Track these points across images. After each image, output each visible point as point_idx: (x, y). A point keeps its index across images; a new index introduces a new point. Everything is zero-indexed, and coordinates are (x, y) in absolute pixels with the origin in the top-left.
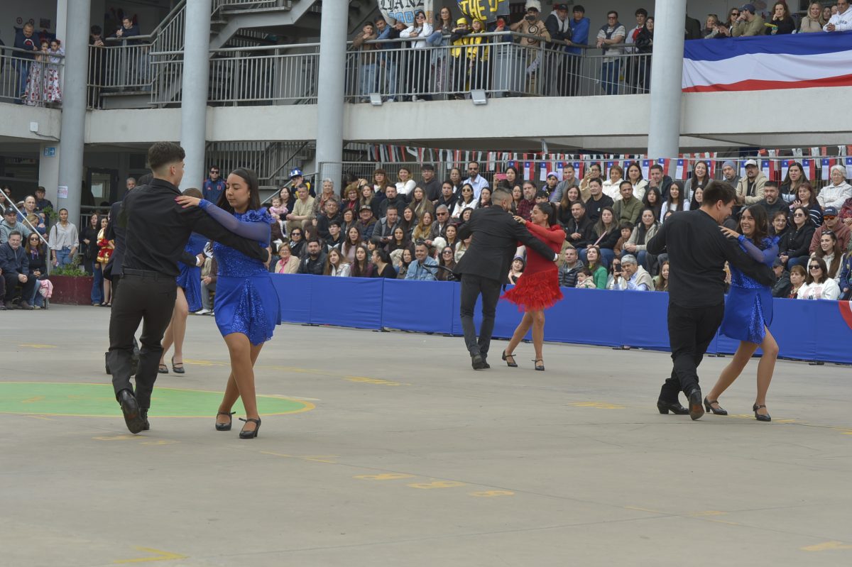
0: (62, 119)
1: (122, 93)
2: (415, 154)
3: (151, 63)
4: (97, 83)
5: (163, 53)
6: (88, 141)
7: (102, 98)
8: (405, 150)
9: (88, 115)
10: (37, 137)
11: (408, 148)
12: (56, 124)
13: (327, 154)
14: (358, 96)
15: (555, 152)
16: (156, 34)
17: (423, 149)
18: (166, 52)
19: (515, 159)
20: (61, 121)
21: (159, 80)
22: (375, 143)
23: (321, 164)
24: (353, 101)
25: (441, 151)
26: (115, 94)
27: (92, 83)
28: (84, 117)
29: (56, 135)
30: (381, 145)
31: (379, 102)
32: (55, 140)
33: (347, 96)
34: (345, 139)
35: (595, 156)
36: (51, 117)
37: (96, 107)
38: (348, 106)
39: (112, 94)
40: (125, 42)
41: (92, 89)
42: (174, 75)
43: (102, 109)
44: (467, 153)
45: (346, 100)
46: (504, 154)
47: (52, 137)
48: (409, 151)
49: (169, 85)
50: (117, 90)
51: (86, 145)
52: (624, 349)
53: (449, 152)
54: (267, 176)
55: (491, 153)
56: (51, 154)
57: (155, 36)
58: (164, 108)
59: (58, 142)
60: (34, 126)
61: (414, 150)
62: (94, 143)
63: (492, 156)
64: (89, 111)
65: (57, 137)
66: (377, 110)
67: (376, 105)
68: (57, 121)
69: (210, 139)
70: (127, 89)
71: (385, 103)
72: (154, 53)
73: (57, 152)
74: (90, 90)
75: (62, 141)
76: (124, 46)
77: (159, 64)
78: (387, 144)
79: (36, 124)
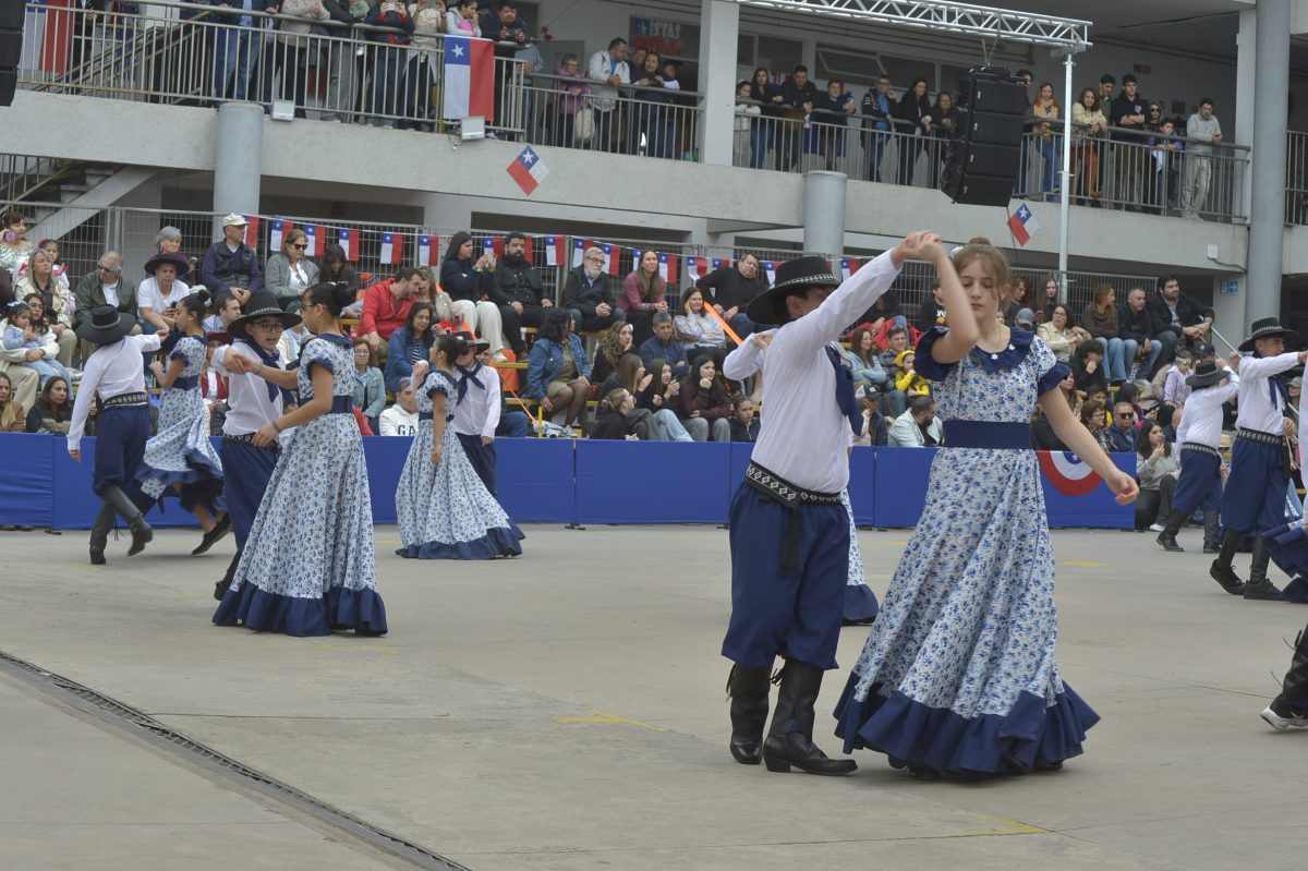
0: (1249, 238)
4: (1299, 186)
6: (1286, 272)
7: (1304, 208)
9: (1286, 234)
10: (1215, 267)
12: (1241, 247)
20: (1248, 242)
27: (1292, 186)
28: (1282, 237)
29: (1242, 264)
32: (1239, 270)
36: (1234, 237)
37: (1297, 222)
43: (1304, 224)
47: (1236, 266)
51: (1285, 278)
56: (1232, 290)
59: (1244, 273)
60: (1213, 252)
62: (1295, 275)
64: (1288, 226)
65: (1243, 266)
68: (1243, 242)
73: (1241, 288)
74: (1290, 195)
75: (1249, 272)
79: (1216, 248)
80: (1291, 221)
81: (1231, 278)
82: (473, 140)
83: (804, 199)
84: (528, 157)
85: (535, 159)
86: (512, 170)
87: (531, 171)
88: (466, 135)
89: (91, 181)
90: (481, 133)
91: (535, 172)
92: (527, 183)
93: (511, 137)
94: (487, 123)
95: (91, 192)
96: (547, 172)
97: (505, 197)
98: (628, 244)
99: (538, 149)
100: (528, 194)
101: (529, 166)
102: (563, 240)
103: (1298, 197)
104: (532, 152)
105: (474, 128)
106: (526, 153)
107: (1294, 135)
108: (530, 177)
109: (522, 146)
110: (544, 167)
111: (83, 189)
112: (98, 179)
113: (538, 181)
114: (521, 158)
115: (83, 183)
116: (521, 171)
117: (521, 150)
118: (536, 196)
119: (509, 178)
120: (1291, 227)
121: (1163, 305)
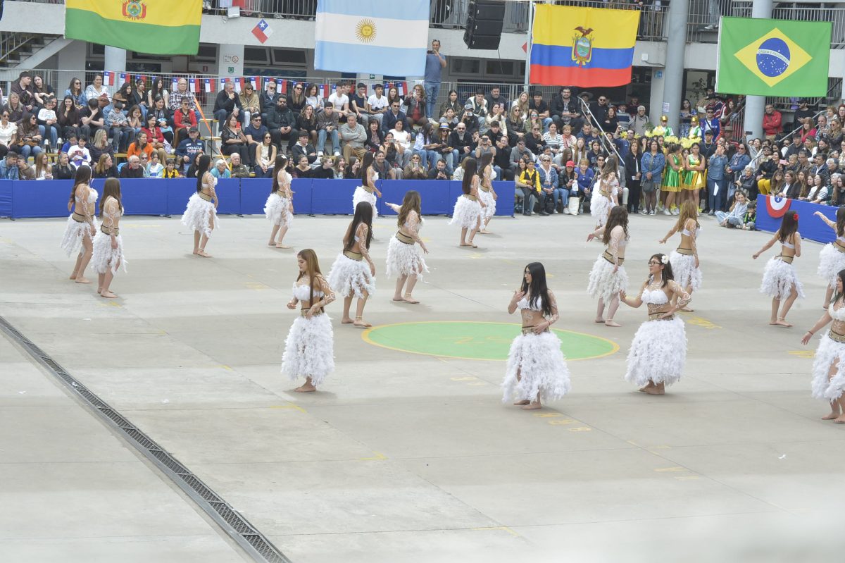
0: (667, 49)
3: (734, 8)
4: (695, 21)
6: (686, 67)
7: (699, 33)
9: (687, 47)
10: (648, 65)
12: (662, 54)
20: (666, 52)
23: (843, 100)
26: (708, 30)
27: (691, 21)
28: (684, 49)
29: (662, 62)
32: (661, 66)
36: (659, 49)
37: (694, 41)
39: (706, 30)
41: (691, 25)
43: (698, 41)
47: (659, 64)
51: (685, 70)
54: (813, 103)
56: (659, 76)
59: (664, 68)
60: (645, 57)
62: (691, 69)
64: (688, 42)
65: (663, 64)
68: (663, 51)
73: (663, 77)
75: (666, 68)
77: (739, 10)
79: (647, 55)
80: (690, 40)
81: (659, 70)
82: (234, 18)
84: (263, 25)
85: (266, 26)
86: (254, 31)
87: (264, 32)
88: (230, 15)
89: (46, 42)
90: (238, 15)
91: (265, 32)
92: (262, 37)
93: (257, 17)
94: (241, 9)
95: (47, 48)
96: (272, 32)
97: (255, 42)
99: (268, 21)
100: (263, 43)
101: (263, 29)
103: (695, 28)
104: (264, 22)
105: (234, 12)
106: (261, 23)
108: (263, 34)
109: (259, 20)
110: (271, 30)
111: (42, 46)
112: (50, 41)
113: (268, 36)
114: (259, 26)
115: (43, 43)
116: (259, 32)
117: (258, 23)
118: (267, 44)
119: (253, 35)
120: (690, 43)
121: (561, 100)
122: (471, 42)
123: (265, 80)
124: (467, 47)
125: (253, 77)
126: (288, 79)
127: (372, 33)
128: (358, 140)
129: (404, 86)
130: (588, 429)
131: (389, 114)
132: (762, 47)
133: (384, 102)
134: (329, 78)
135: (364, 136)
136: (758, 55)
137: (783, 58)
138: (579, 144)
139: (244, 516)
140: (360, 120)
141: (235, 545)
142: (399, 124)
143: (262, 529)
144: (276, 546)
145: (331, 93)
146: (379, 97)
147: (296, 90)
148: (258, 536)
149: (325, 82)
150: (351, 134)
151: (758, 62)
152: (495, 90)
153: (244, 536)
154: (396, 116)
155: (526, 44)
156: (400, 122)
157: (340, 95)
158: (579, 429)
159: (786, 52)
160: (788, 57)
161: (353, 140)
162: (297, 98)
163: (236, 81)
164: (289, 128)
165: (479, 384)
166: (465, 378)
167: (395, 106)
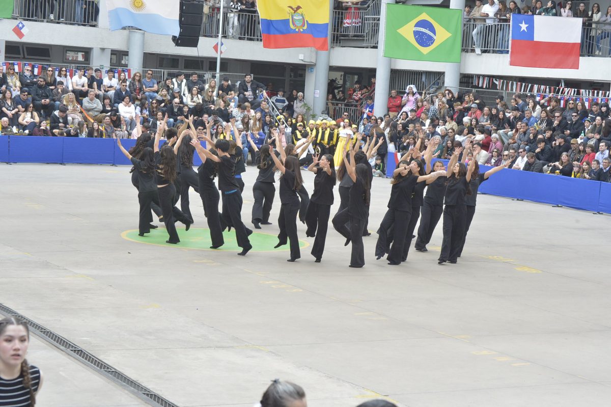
1: (350, 38)
2: (497, 83)
3: (365, 22)
4: (338, 32)
5: (372, 16)
6: (331, 65)
7: (340, 40)
8: (493, 80)
9: (332, 50)
10: (303, 63)
11: (494, 79)
12: (314, 55)
13: (451, 82)
14: (470, 48)
15: (568, 88)
16: (369, 5)
17: (502, 81)
18: (374, 16)
19: (548, 90)
20: (317, 53)
21: (369, 31)
22: (479, 76)
23: (446, 87)
24: (467, 52)
25: (511, 82)
26: (347, 38)
27: (334, 31)
28: (329, 51)
29: (314, 61)
30: (481, 77)
31: (480, 53)
32: (313, 64)
33: (464, 48)
34: (461, 72)
35: (587, 91)
36: (311, 51)
37: (337, 46)
38: (464, 53)
39: (345, 38)
40: (353, 8)
41: (334, 35)
42: (377, 29)
43: (339, 46)
44: (524, 84)
45: (463, 50)
46: (542, 86)
47: (312, 62)
48: (495, 81)
49: (374, 35)
50: (347, 36)
51: (330, 67)
52: (558, 206)
53: (515, 83)
55: (535, 85)
56: (311, 71)
57: (368, 7)
58: (371, 48)
59: (315, 65)
60: (301, 57)
61: (497, 81)
62: (335, 66)
63: (536, 87)
66: (480, 58)
67: (478, 55)
68: (315, 53)
69: (393, 67)
70: (355, 36)
71: (484, 54)
72: (368, 16)
73: (315, 70)
75: (317, 66)
76: (353, 11)
77: (370, 23)
78: (484, 76)
79: (303, 55)
80: (334, 45)
81: (312, 66)
83: (129, 40)
84: (21, 25)
85: (23, 26)
86: (14, 30)
87: (22, 31)
91: (23, 31)
92: (20, 35)
93: (16, 19)
96: (28, 31)
97: (14, 38)
98: (46, 65)
99: (25, 23)
100: (21, 39)
101: (21, 28)
102: (21, 63)
103: (337, 37)
104: (22, 24)
106: (19, 24)
107: (336, 12)
109: (19, 21)
110: (27, 29)
113: (24, 34)
114: (18, 26)
116: (18, 31)
117: (18, 23)
118: (24, 40)
119: (13, 32)
120: (333, 47)
121: (245, 84)
122: (178, 42)
123: (25, 65)
124: (175, 45)
125: (16, 62)
126: (42, 64)
127: (141, 6)
128: (96, 110)
129: (129, 71)
130: (301, 290)
131: (119, 92)
132: (416, 26)
133: (115, 82)
134: (73, 65)
135: (100, 107)
136: (414, 31)
137: (431, 34)
138: (257, 117)
139: (68, 339)
140: (97, 96)
141: (67, 355)
142: (127, 99)
143: (82, 346)
144: (96, 356)
145: (75, 75)
146: (110, 79)
147: (48, 72)
148: (82, 351)
149: (70, 67)
150: (90, 105)
151: (415, 36)
152: (194, 76)
153: (72, 350)
154: (124, 93)
155: (217, 44)
156: (127, 98)
157: (80, 78)
158: (294, 291)
159: (433, 30)
160: (435, 33)
161: (93, 109)
162: (49, 78)
163: (3, 65)
164: (48, 100)
165: (214, 264)
166: (204, 261)
167: (124, 86)
